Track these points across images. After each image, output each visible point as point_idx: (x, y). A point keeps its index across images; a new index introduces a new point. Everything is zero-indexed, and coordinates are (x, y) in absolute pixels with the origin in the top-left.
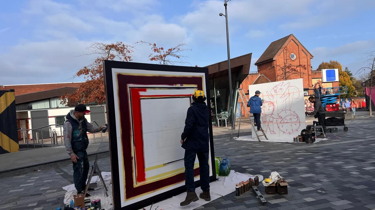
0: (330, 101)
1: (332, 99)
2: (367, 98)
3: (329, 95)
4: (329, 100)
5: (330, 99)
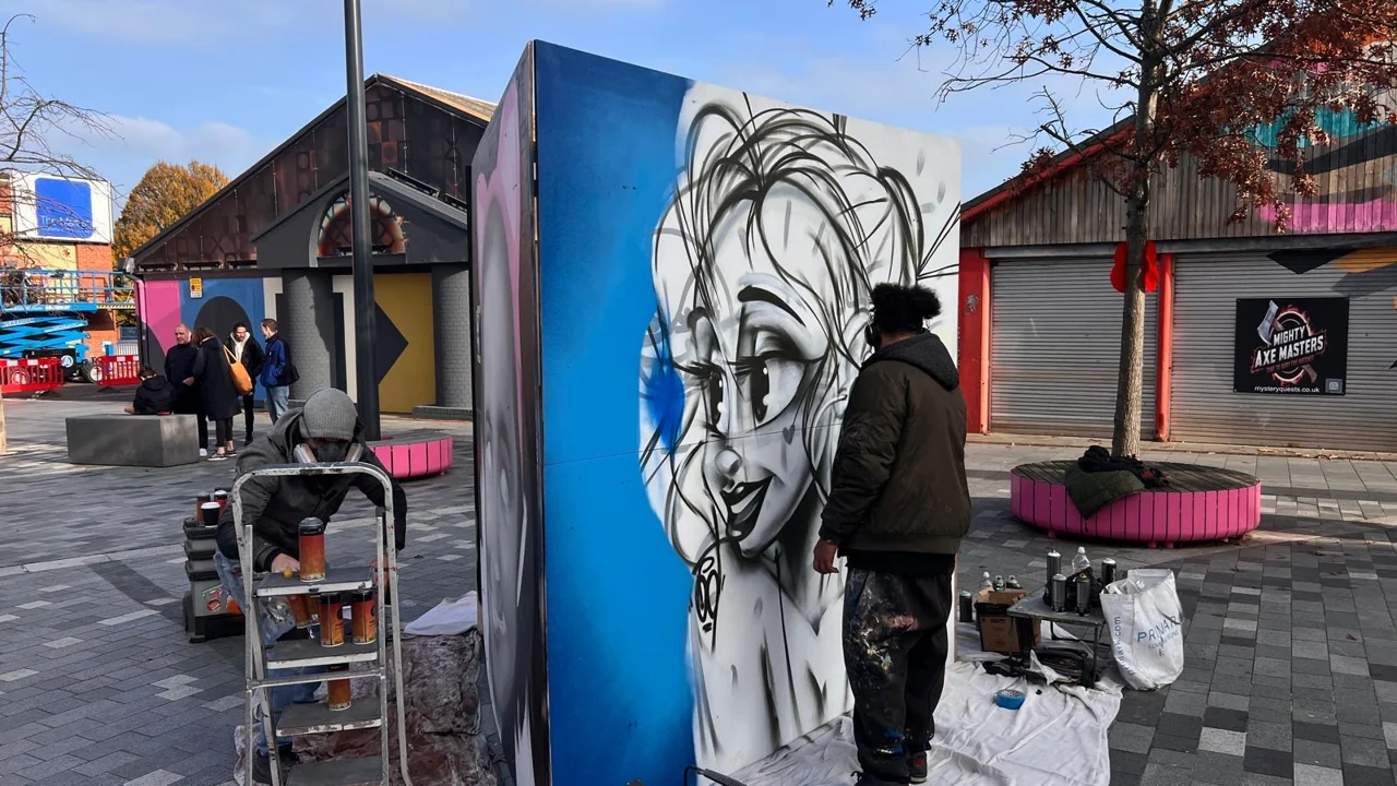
0: (49, 336)
1: (56, 328)
2: (144, 338)
3: (36, 308)
4: (37, 331)
5: (47, 330)
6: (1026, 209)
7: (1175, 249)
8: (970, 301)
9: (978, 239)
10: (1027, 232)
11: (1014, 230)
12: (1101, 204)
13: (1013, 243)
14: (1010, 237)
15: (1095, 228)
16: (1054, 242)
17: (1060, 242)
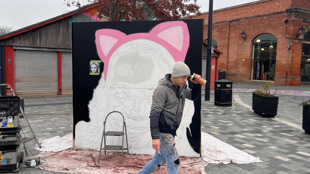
6: (26, 38)
7: (62, 50)
8: (9, 60)
9: (11, 43)
10: (26, 43)
11: (22, 43)
12: (45, 38)
13: (22, 45)
14: (21, 44)
15: (44, 43)
16: (33, 46)
17: (35, 46)
